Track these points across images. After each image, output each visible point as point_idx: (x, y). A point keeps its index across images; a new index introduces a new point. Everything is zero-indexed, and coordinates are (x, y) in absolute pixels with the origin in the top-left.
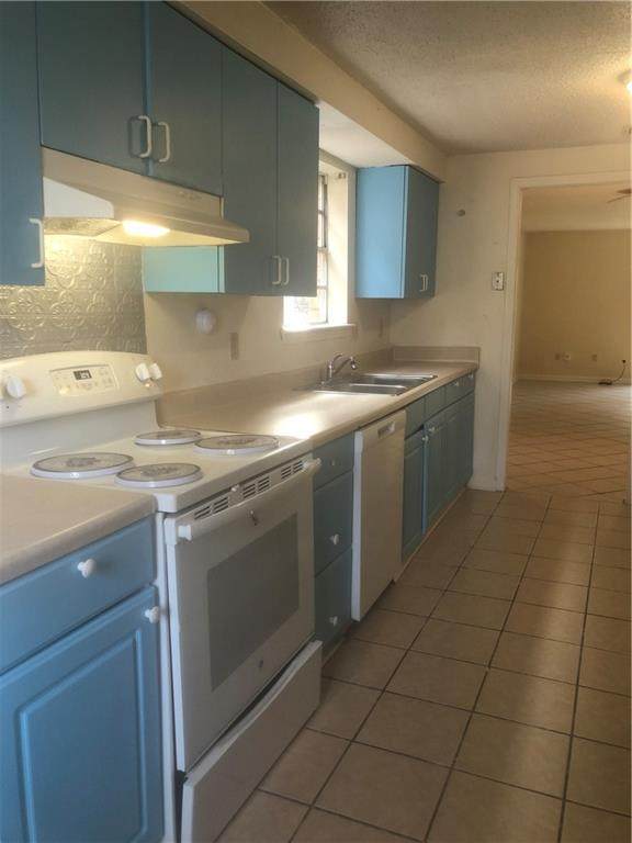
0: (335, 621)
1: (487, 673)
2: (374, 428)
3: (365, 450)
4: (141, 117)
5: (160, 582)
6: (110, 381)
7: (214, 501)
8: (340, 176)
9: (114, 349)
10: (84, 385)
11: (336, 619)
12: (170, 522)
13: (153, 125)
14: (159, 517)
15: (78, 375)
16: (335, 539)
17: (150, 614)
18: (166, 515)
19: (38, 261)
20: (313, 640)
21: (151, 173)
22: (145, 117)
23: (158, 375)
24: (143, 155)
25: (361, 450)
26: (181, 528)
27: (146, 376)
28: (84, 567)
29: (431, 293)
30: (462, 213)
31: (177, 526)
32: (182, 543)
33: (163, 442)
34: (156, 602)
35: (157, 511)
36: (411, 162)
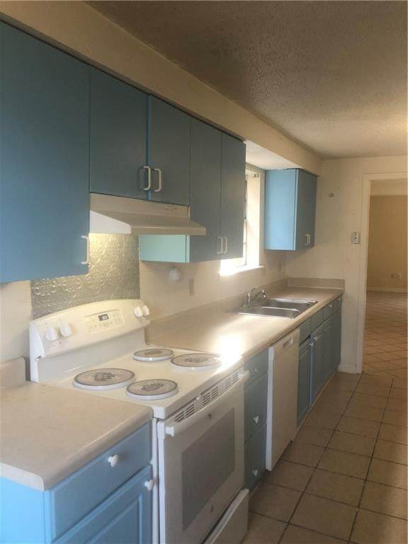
0: (256, 473)
1: (357, 513)
2: (281, 343)
3: (275, 358)
4: (145, 167)
5: (153, 462)
6: (119, 319)
7: (186, 408)
8: (255, 176)
9: (121, 298)
10: (104, 325)
11: (256, 471)
12: (161, 425)
13: (152, 170)
14: (154, 421)
15: (101, 318)
16: (257, 419)
17: (148, 484)
18: (158, 420)
19: (86, 261)
20: (243, 489)
21: (149, 199)
22: (147, 167)
23: (147, 313)
24: (146, 189)
25: (273, 359)
26: (167, 428)
27: (140, 314)
28: (112, 460)
29: (312, 244)
30: (332, 195)
31: (165, 426)
32: (168, 437)
33: (151, 359)
34: (152, 477)
35: (153, 417)
36: (300, 167)
